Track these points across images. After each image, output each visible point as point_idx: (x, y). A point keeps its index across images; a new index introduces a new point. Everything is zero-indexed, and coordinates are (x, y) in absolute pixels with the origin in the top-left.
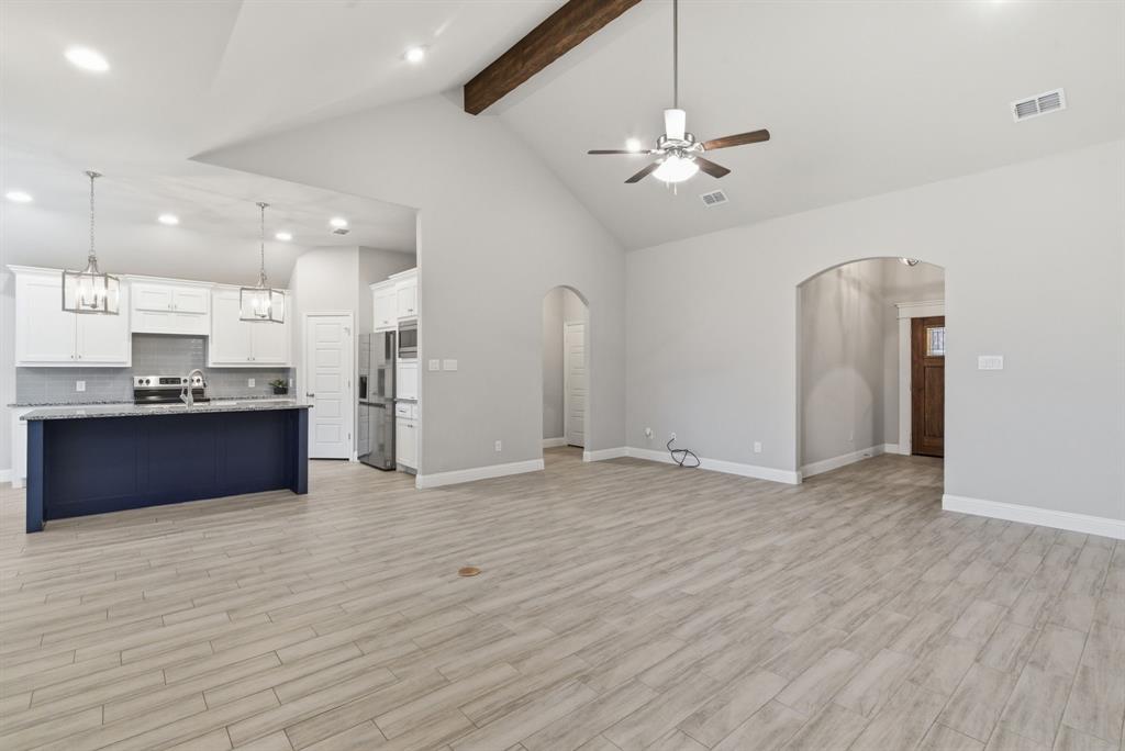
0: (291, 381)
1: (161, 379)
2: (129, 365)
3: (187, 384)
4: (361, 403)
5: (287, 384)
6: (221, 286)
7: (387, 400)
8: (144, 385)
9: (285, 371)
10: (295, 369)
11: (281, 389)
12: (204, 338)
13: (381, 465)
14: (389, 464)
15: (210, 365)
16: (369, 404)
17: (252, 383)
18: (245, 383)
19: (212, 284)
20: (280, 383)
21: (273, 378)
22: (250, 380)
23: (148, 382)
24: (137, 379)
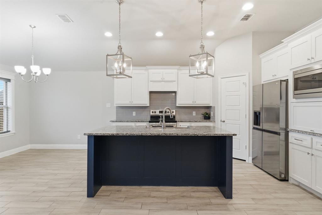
0: (212, 113)
1: (160, 111)
2: (148, 105)
3: (169, 114)
4: (254, 128)
5: (210, 115)
6: (182, 68)
7: (281, 129)
8: (154, 114)
9: (209, 108)
10: (214, 107)
11: (207, 117)
12: (175, 92)
13: (278, 177)
14: (283, 176)
15: (177, 105)
16: (263, 130)
17: (194, 113)
18: (191, 113)
19: (177, 67)
20: (207, 114)
21: (204, 111)
22: (193, 112)
23: (155, 112)
24: (151, 111)
